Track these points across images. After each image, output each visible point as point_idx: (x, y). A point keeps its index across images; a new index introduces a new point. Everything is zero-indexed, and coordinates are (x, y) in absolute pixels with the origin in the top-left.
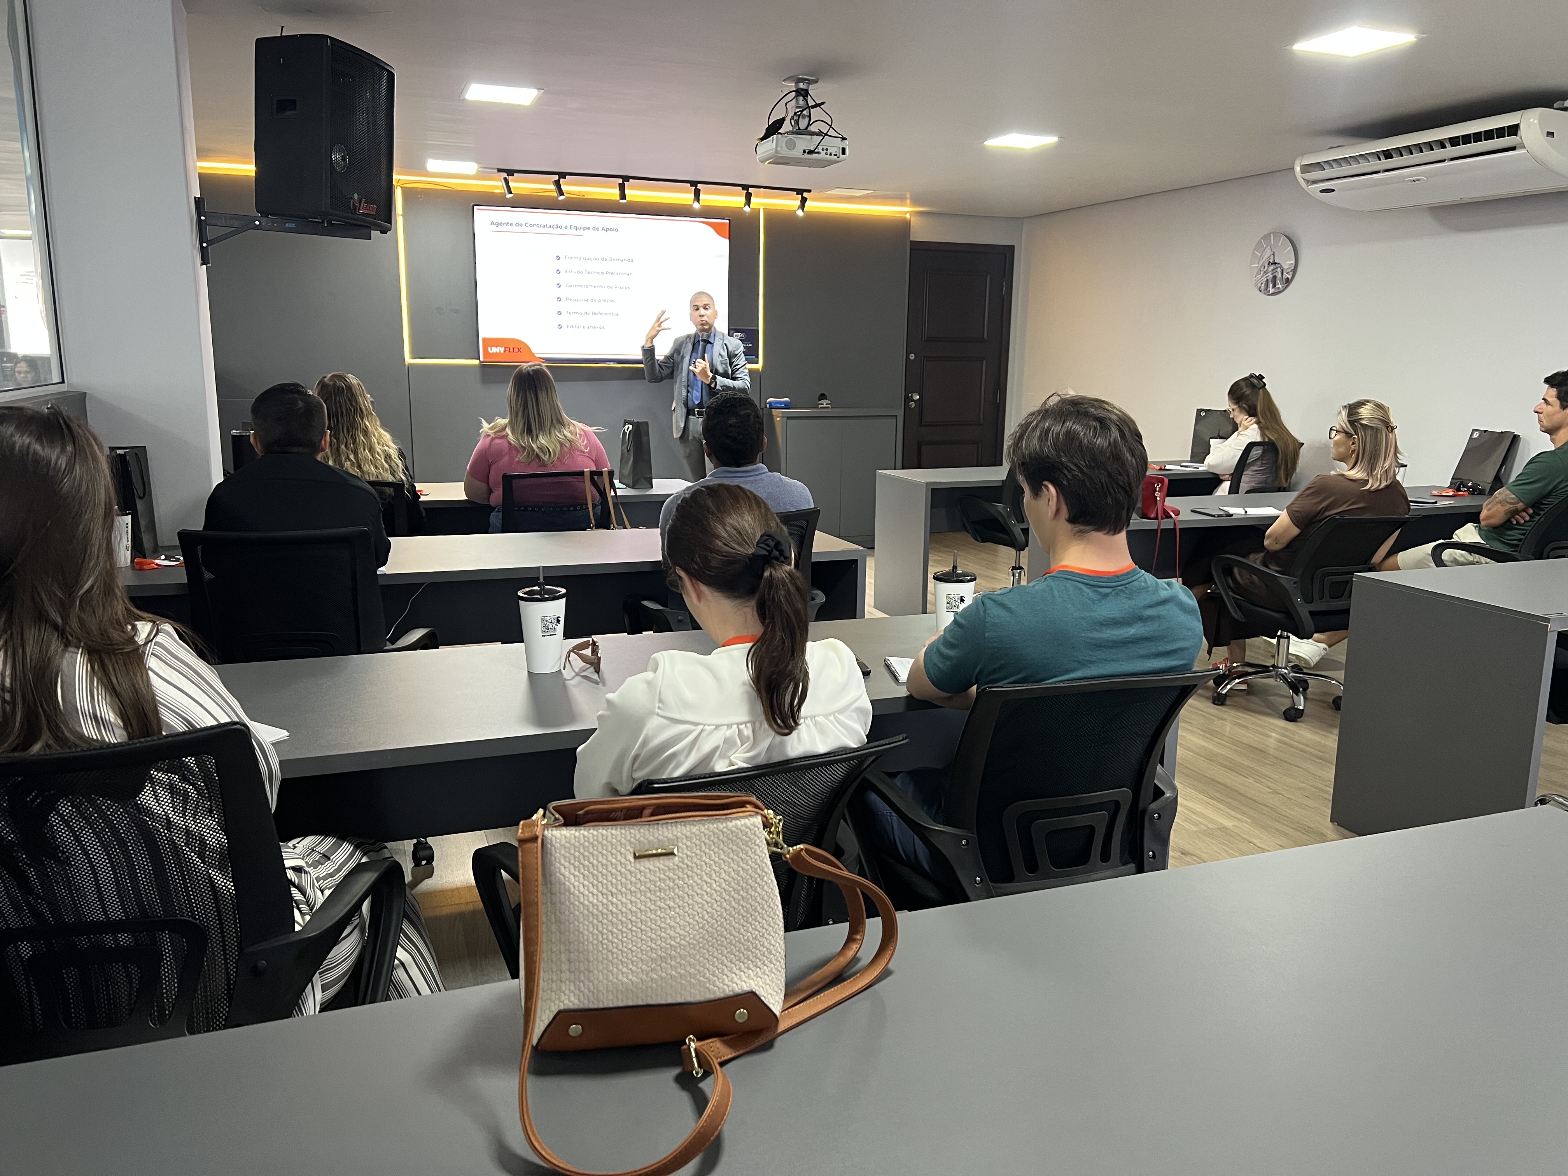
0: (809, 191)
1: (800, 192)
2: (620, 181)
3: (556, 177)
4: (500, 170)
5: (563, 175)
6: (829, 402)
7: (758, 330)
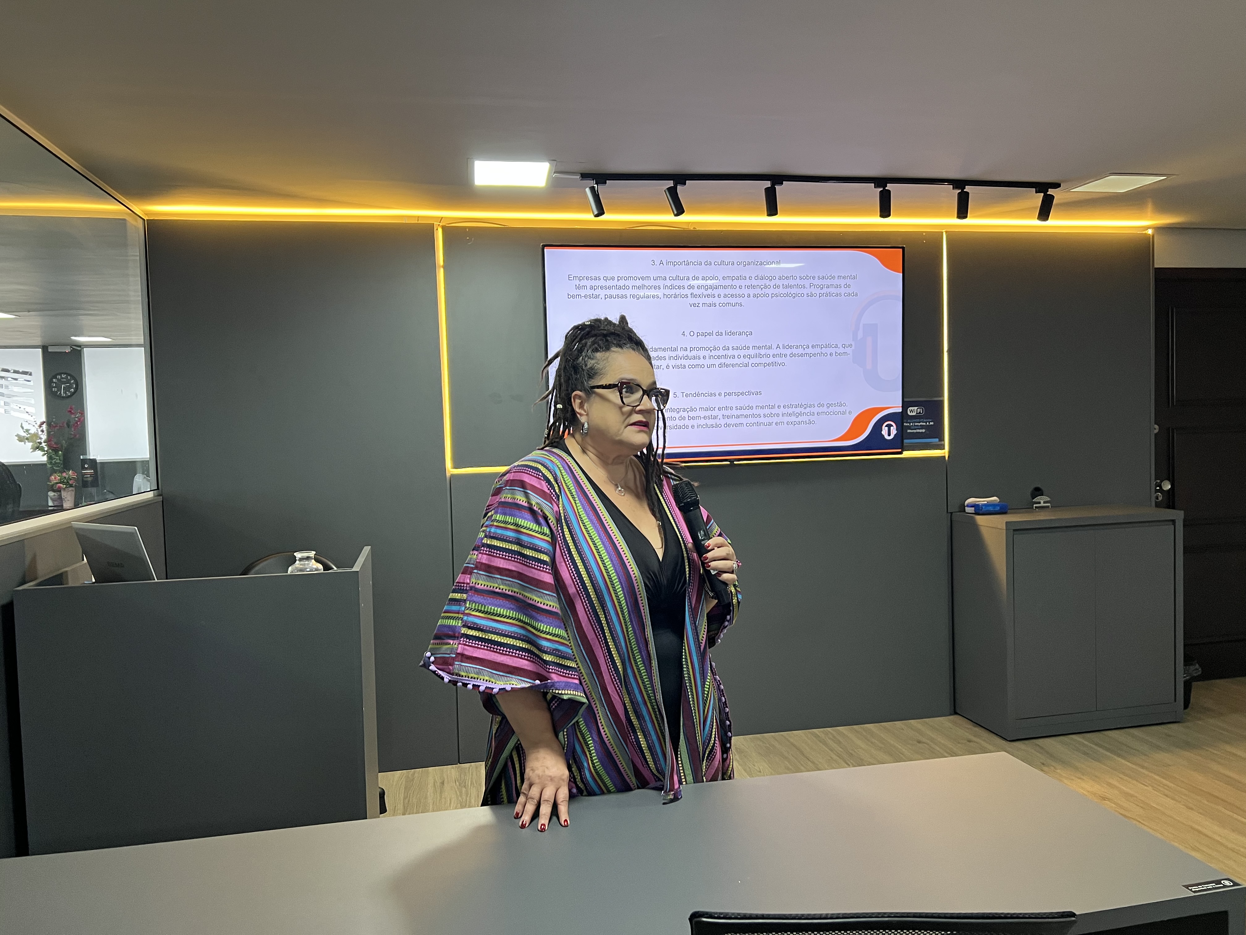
0: (1056, 185)
1: (1041, 187)
2: (768, 184)
3: (671, 183)
4: (585, 176)
5: (681, 178)
6: (1048, 499)
7: (942, 403)
